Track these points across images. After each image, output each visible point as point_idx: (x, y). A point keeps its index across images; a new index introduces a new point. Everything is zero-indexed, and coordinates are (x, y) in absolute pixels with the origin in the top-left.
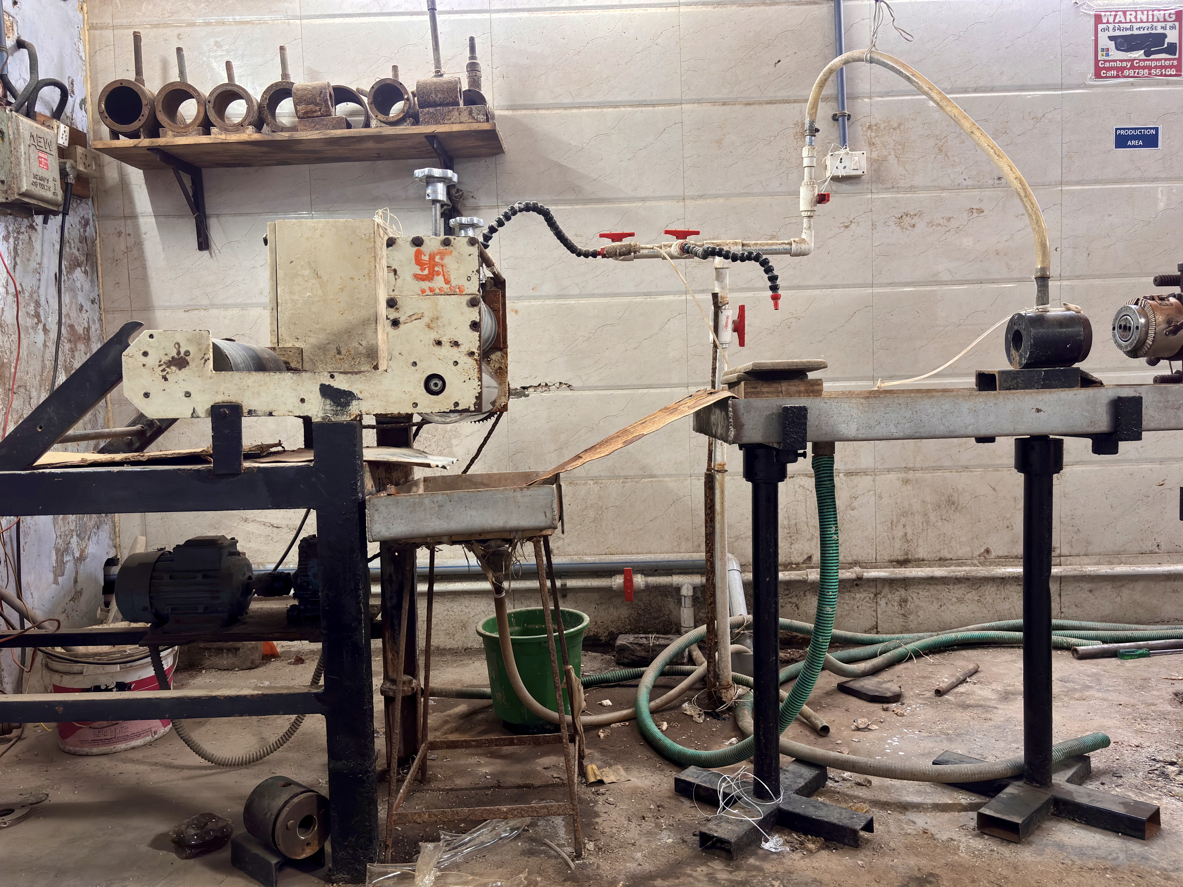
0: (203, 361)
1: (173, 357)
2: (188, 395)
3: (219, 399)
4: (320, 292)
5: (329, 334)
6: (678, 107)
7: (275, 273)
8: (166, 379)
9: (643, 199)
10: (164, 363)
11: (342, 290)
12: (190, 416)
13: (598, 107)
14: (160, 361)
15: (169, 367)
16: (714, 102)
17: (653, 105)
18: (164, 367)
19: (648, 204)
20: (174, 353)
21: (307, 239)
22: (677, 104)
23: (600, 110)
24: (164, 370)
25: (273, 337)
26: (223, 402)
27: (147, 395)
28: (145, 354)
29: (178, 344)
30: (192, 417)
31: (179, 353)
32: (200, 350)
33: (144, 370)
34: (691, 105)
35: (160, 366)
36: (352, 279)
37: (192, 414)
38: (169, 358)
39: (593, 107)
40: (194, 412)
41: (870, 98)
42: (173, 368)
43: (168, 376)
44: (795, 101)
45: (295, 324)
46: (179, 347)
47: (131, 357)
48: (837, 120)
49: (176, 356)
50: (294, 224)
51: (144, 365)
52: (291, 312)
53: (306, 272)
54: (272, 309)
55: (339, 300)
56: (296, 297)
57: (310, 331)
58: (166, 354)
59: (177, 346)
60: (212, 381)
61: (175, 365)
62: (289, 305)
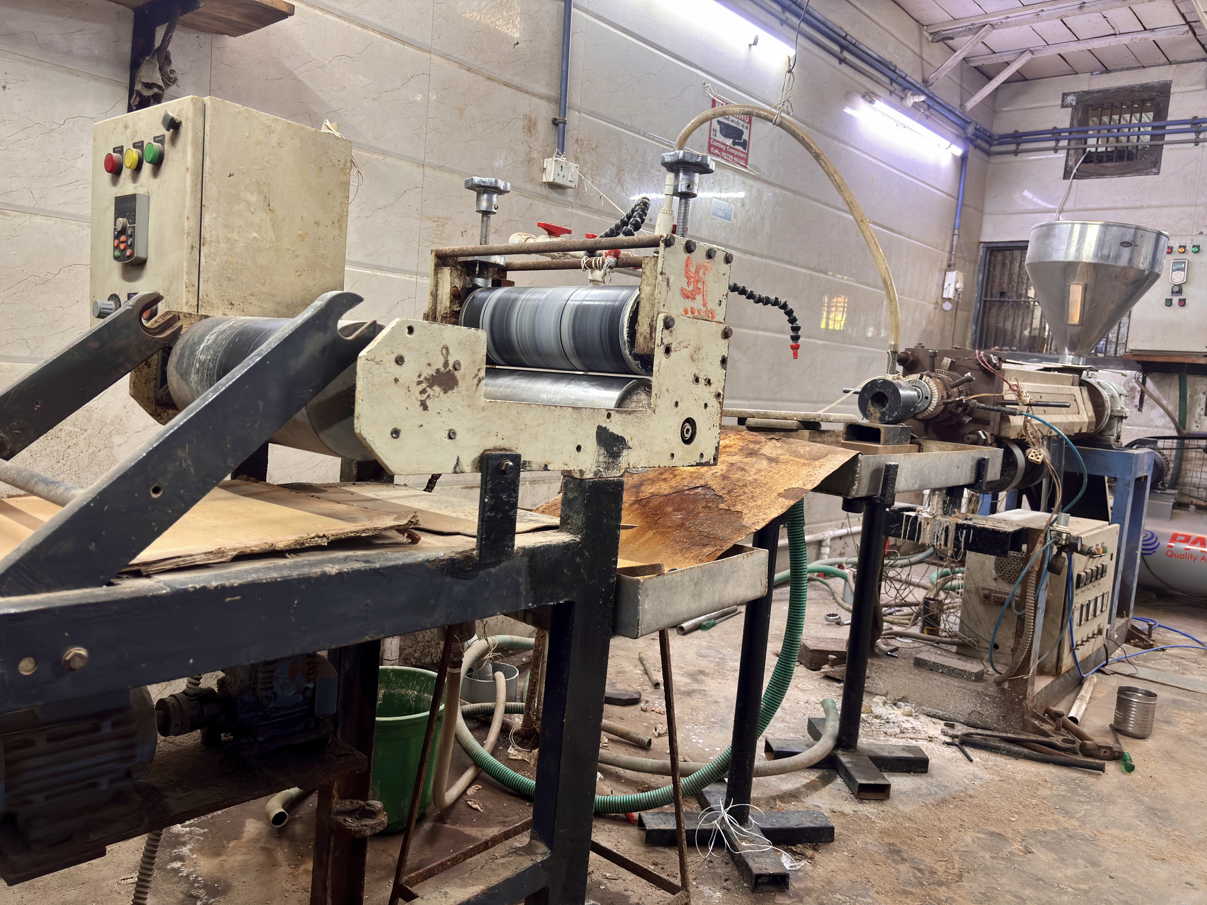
0: (476, 381)
1: (438, 371)
2: (451, 435)
3: (491, 443)
4: (271, 235)
5: (279, 303)
6: (426, 55)
7: (199, 186)
8: (425, 407)
9: (384, 153)
10: (426, 379)
11: (302, 238)
12: (451, 470)
13: (344, 19)
14: (420, 376)
15: (431, 386)
16: (461, 65)
17: (404, 43)
18: (424, 385)
19: (389, 160)
20: (439, 364)
21: (258, 143)
22: (426, 51)
23: (347, 24)
24: (423, 392)
25: (190, 296)
26: (495, 449)
27: (396, 433)
28: (400, 361)
29: (447, 349)
30: (455, 472)
31: (446, 364)
32: (474, 362)
33: (394, 388)
34: (440, 59)
35: (419, 383)
36: (317, 223)
37: (455, 467)
38: (431, 371)
39: (339, 17)
40: (457, 463)
41: (579, 112)
42: (436, 388)
43: (428, 403)
44: (526, 92)
45: (229, 279)
46: (448, 353)
47: (378, 363)
48: (557, 125)
49: (442, 369)
50: (239, 112)
51: (396, 380)
52: (225, 258)
53: (253, 198)
54: (192, 247)
55: (297, 253)
56: (235, 236)
57: (252, 295)
58: (429, 365)
59: (444, 352)
60: (483, 414)
61: (440, 385)
62: (223, 246)
